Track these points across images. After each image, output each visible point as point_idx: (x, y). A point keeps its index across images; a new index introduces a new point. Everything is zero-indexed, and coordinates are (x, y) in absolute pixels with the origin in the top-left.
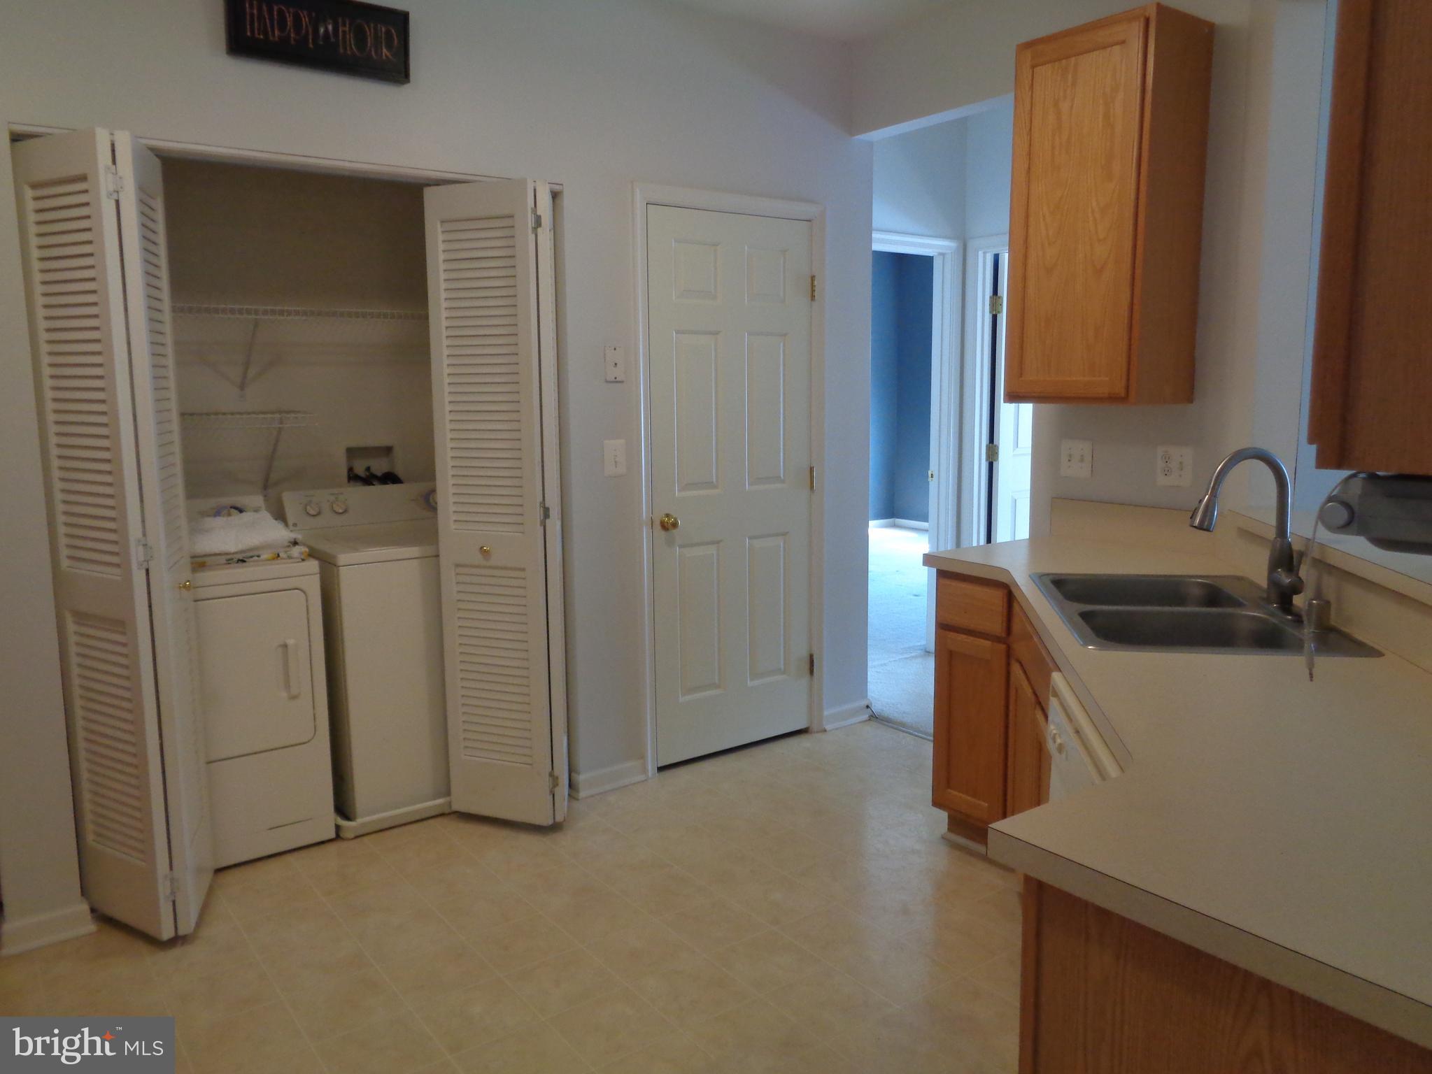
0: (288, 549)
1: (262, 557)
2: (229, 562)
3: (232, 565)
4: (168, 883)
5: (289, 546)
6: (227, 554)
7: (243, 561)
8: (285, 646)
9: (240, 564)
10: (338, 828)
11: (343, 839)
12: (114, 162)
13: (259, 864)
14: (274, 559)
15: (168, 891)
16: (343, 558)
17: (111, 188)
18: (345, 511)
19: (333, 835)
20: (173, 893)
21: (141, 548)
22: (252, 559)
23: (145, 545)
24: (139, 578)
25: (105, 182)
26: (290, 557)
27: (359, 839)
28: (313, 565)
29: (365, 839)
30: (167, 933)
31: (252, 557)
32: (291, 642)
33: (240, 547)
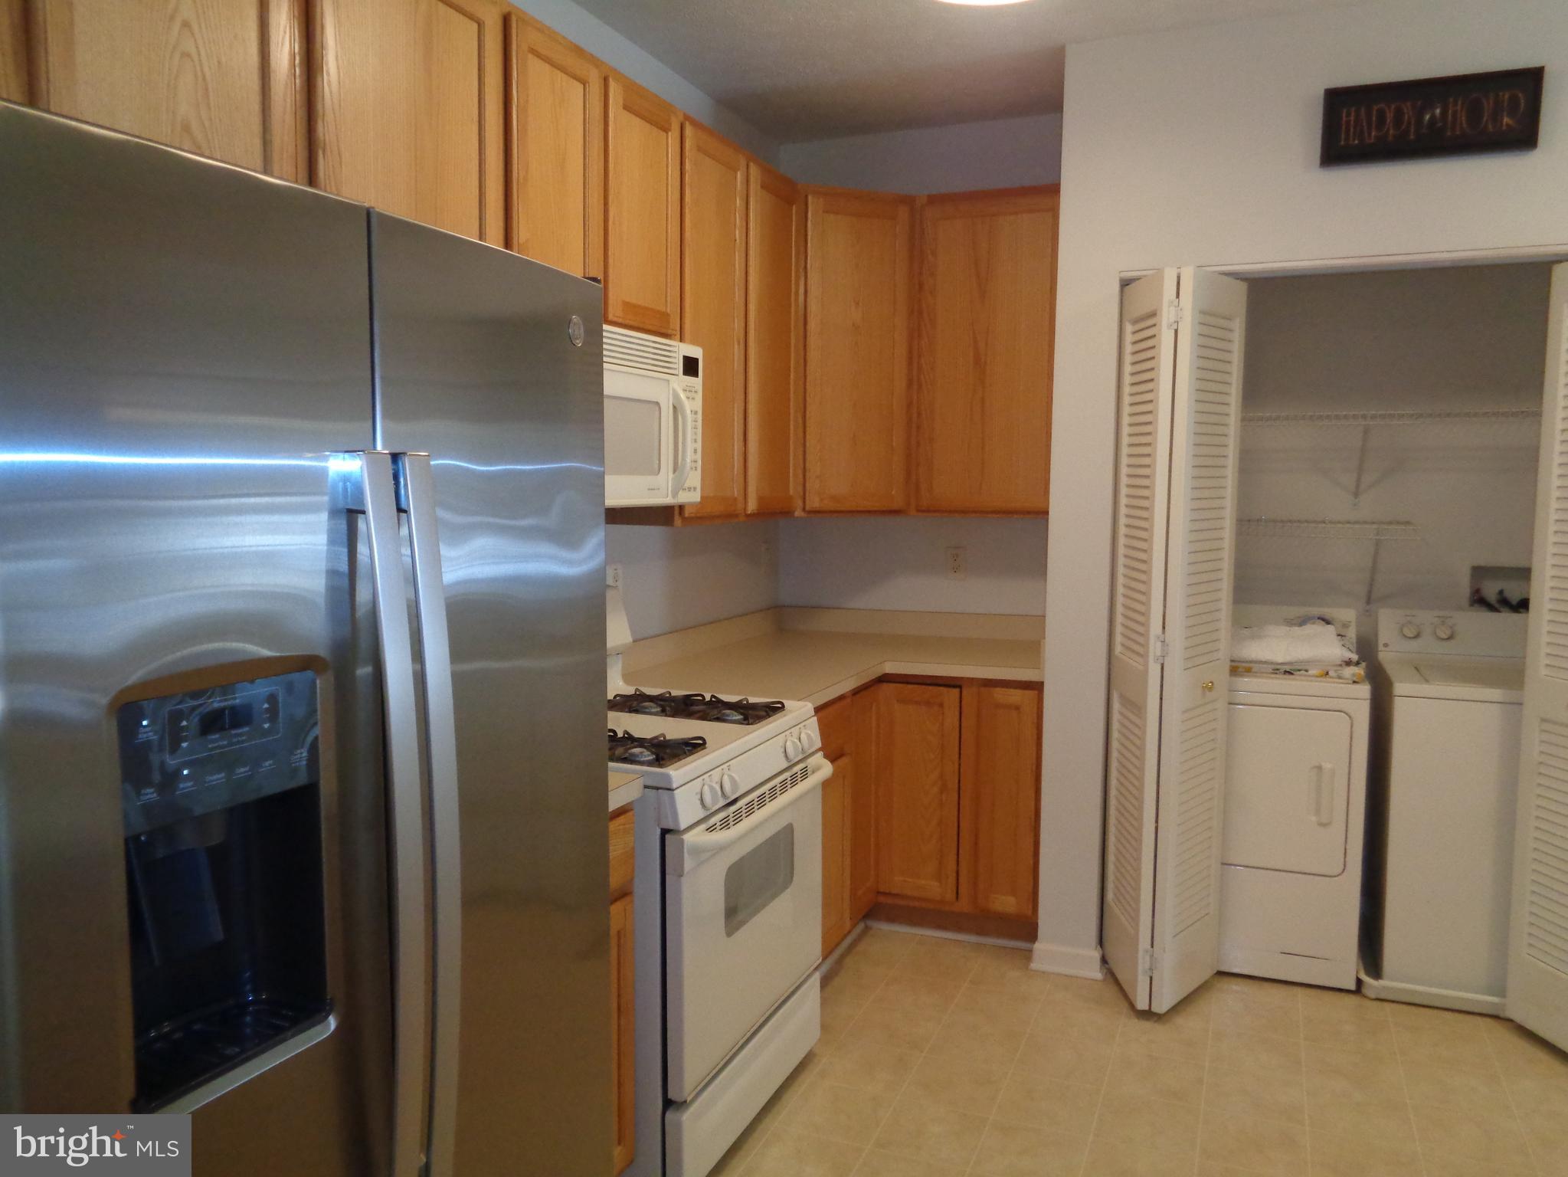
0: (1339, 668)
1: (1310, 672)
2: (1276, 671)
3: (1277, 676)
4: (1148, 958)
5: (1341, 665)
6: (1272, 663)
7: (1290, 673)
8: (1319, 768)
9: (1287, 676)
10: (1359, 982)
11: (1365, 997)
12: (1178, 296)
13: (1266, 985)
14: (1322, 676)
15: (1147, 966)
16: (1400, 688)
17: (1172, 320)
18: (1450, 638)
19: (1353, 987)
20: (1151, 969)
21: (1159, 644)
22: (1298, 673)
23: (1163, 642)
24: (1154, 670)
25: (1167, 315)
26: (1340, 677)
27: (1379, 1003)
28: (1365, 690)
29: (1386, 1004)
30: (1142, 1004)
31: (1300, 670)
32: (1327, 766)
33: (1288, 659)
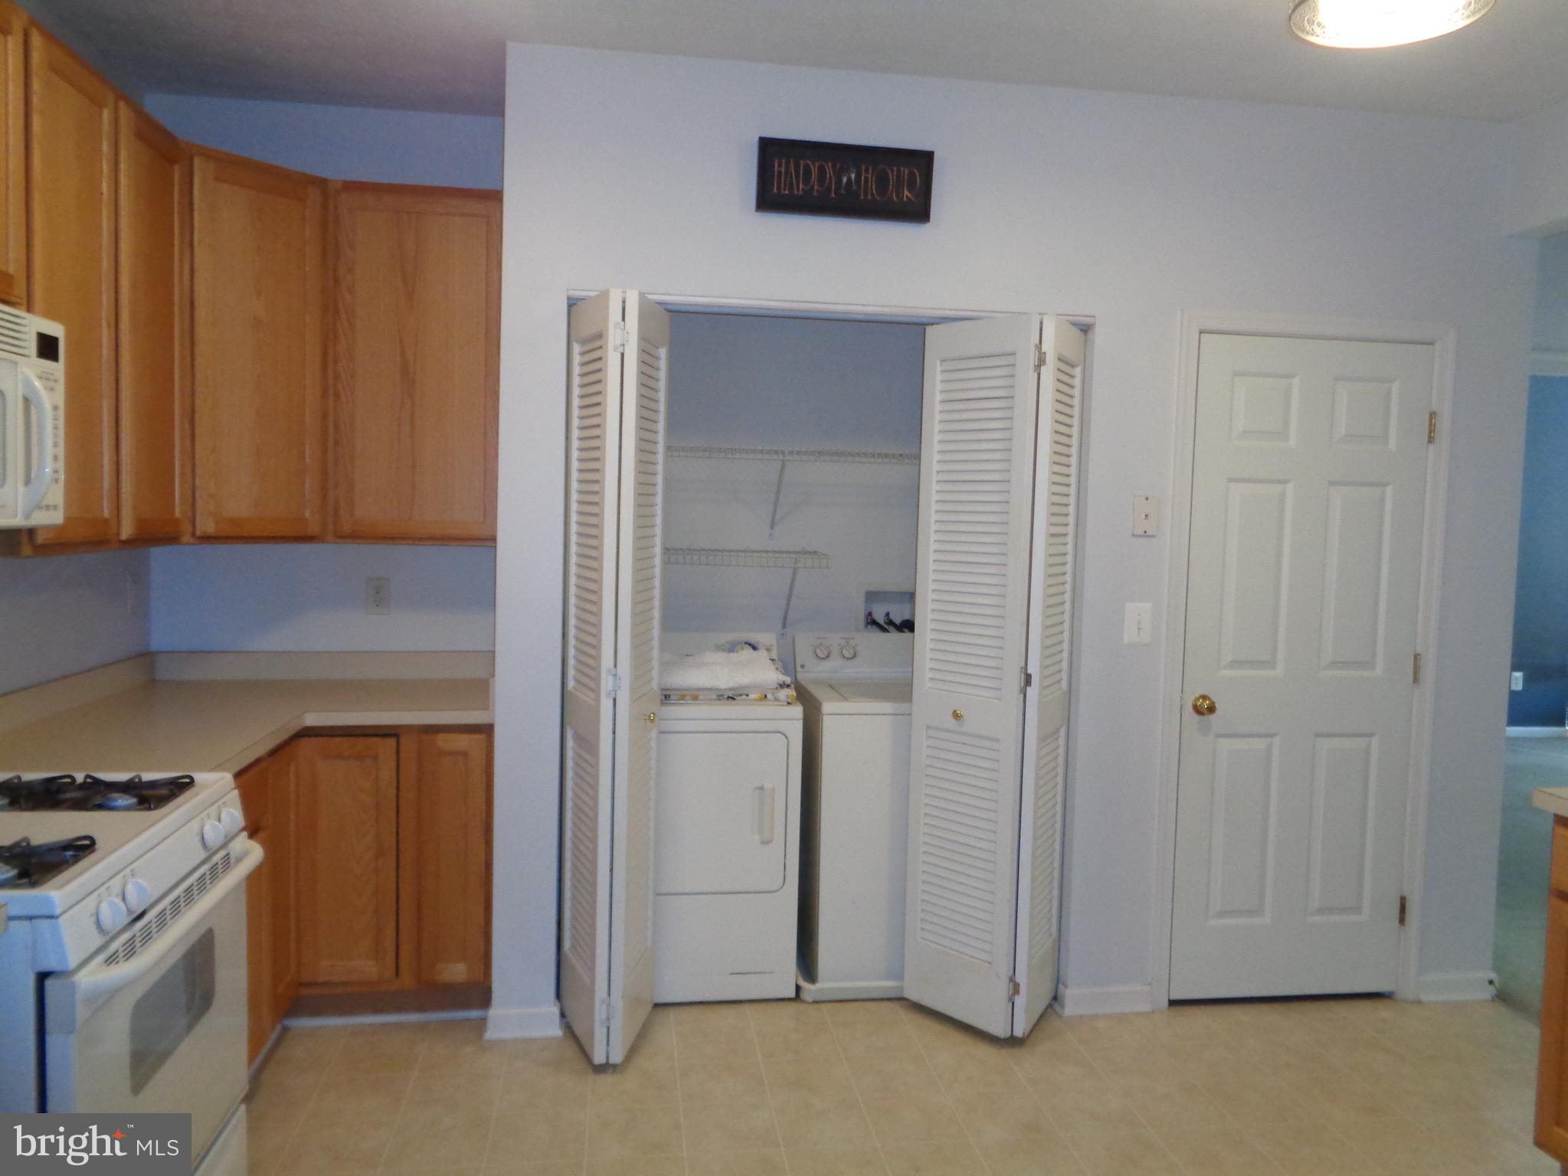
0: (775, 691)
1: (750, 696)
2: (720, 697)
3: (722, 702)
4: (604, 1007)
5: (777, 688)
6: (717, 689)
7: (733, 699)
8: (762, 788)
9: (730, 700)
10: (798, 988)
11: (803, 1002)
12: (623, 319)
13: (717, 1007)
14: (761, 699)
15: (604, 1017)
16: (827, 707)
17: (618, 343)
18: (853, 657)
19: (792, 994)
20: (608, 1019)
21: (611, 678)
22: (740, 698)
23: (615, 675)
24: (606, 705)
25: (613, 338)
26: (776, 699)
27: (816, 1006)
28: (798, 711)
29: (822, 1006)
30: (599, 1058)
31: (741, 695)
32: (768, 785)
33: (731, 684)
